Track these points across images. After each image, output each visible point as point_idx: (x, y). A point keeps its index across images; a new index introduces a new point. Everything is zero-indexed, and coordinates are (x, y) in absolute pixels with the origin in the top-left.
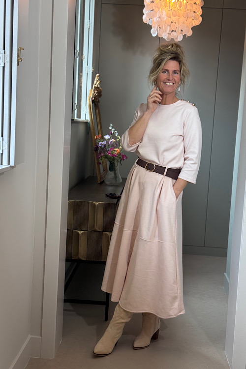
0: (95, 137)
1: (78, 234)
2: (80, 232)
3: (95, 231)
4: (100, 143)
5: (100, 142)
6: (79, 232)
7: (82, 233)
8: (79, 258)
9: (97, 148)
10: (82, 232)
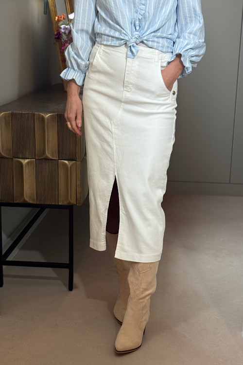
0: (57, 18)
1: (21, 164)
2: (25, 162)
3: (47, 159)
4: (62, 26)
5: (63, 24)
6: (22, 161)
7: (28, 163)
8: (24, 200)
9: (59, 36)
10: (27, 161)
